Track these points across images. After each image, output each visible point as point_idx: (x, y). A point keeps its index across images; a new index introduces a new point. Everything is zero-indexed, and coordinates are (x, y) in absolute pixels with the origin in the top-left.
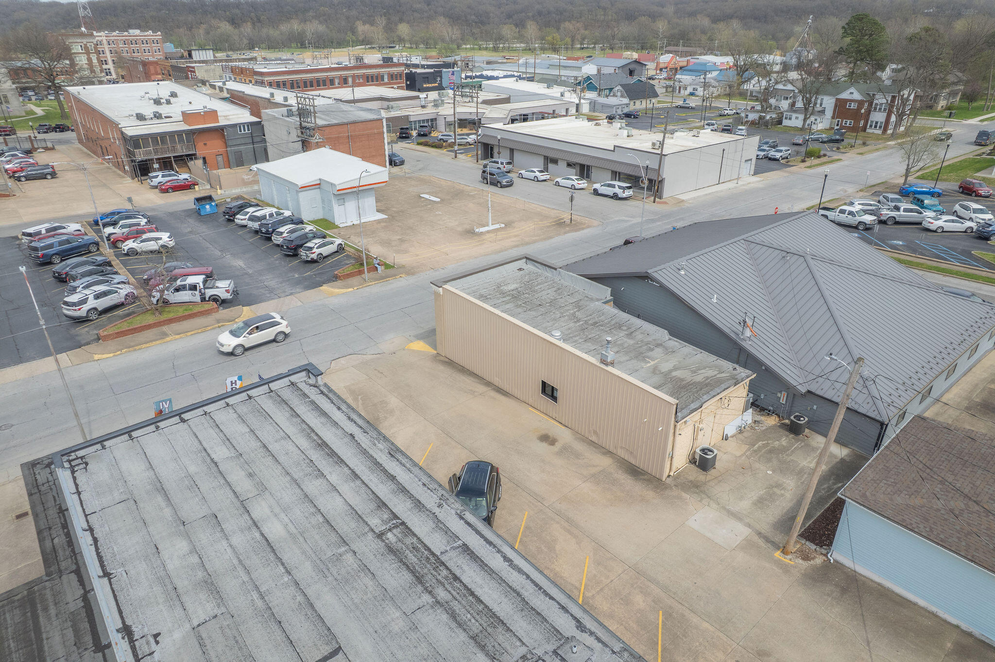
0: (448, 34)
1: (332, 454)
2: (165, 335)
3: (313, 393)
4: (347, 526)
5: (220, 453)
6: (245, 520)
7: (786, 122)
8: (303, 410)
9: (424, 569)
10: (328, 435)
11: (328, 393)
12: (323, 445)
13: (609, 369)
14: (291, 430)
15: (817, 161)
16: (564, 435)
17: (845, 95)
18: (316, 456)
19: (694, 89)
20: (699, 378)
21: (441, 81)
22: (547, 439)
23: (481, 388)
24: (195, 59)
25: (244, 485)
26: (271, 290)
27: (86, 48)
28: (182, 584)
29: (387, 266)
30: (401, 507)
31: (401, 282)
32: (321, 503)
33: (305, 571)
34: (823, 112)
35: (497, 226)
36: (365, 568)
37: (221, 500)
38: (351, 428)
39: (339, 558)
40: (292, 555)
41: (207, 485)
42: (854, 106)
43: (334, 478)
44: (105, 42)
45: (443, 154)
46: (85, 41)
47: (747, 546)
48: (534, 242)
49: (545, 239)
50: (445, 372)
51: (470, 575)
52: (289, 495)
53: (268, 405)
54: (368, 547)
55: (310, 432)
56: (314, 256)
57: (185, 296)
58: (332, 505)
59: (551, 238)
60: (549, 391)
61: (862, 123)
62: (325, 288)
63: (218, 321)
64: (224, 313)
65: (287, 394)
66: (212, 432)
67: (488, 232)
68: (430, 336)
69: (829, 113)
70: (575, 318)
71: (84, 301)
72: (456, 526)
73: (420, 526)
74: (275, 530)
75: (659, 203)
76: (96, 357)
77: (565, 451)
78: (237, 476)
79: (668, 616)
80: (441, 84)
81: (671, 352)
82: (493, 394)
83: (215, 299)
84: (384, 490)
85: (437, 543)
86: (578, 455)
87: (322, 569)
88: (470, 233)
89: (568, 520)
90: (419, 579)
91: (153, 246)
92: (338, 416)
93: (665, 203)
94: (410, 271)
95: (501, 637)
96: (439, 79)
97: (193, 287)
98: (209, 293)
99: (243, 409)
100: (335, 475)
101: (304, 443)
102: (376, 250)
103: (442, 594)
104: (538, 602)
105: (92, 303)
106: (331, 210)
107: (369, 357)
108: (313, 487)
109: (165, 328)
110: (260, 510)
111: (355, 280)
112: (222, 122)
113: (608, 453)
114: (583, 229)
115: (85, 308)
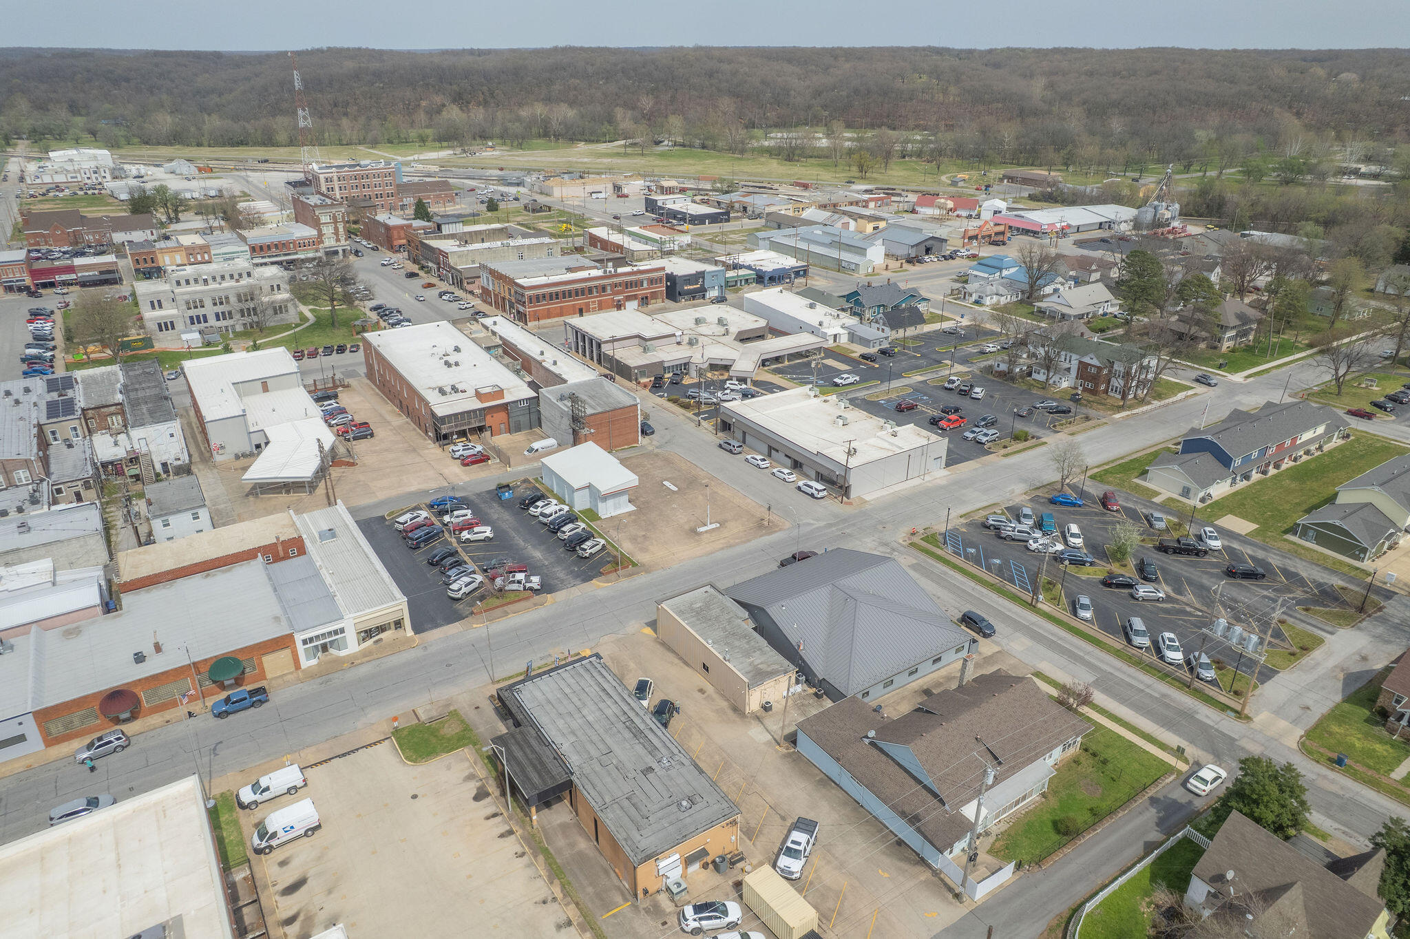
0: (731, 134)
1: (608, 694)
2: (506, 614)
3: (598, 666)
4: (613, 719)
5: (567, 691)
6: (580, 715)
7: (1035, 376)
8: (595, 674)
9: (637, 733)
10: (606, 686)
11: (605, 667)
12: (604, 690)
13: (727, 663)
14: (592, 683)
15: (1021, 445)
16: (710, 689)
17: (1087, 360)
18: (601, 694)
19: (980, 297)
20: (769, 669)
21: (703, 282)
22: (701, 691)
23: (676, 661)
24: (444, 233)
25: (578, 703)
26: (562, 581)
27: (334, 217)
28: (565, 732)
29: (634, 565)
30: (631, 715)
31: (642, 579)
32: (605, 711)
33: (601, 731)
34: (1069, 370)
35: (714, 526)
36: (619, 732)
37: (571, 708)
38: (614, 684)
39: (611, 729)
40: (596, 726)
41: (565, 702)
42: (1093, 370)
43: (609, 703)
44: (335, 178)
45: (688, 418)
46: (334, 211)
47: (768, 743)
48: (737, 544)
49: (745, 542)
50: (660, 650)
51: (651, 736)
52: (593, 708)
53: (582, 671)
54: (620, 726)
55: (599, 684)
56: (587, 555)
57: (515, 587)
58: (609, 712)
59: (749, 541)
60: (706, 668)
61: (1103, 387)
62: (594, 581)
63: (535, 605)
64: (537, 598)
65: (589, 666)
66: (563, 682)
67: (706, 532)
68: (653, 625)
69: (1074, 373)
70: (724, 629)
71: (460, 589)
72: (649, 722)
73: (637, 721)
74: (590, 718)
75: (846, 503)
76: (475, 626)
77: (709, 698)
78: (575, 699)
79: (725, 763)
80: (703, 285)
81: (763, 653)
82: (682, 664)
83: (531, 589)
84: (626, 708)
85: (642, 727)
86: (713, 700)
87: (606, 731)
88: (693, 532)
89: (700, 727)
90: (635, 736)
91: (481, 536)
92: (609, 678)
93: (851, 504)
94: (647, 569)
95: (657, 752)
96: (701, 280)
97: (519, 582)
98: (528, 585)
99: (572, 672)
100: (609, 702)
101: (598, 689)
102: (626, 547)
103: (641, 740)
104: (670, 745)
105: (464, 590)
106: (597, 506)
107: (620, 636)
108: (602, 705)
109: (506, 608)
110: (585, 712)
111: (613, 576)
112: (508, 398)
113: (728, 700)
114: (776, 532)
115: (461, 592)
